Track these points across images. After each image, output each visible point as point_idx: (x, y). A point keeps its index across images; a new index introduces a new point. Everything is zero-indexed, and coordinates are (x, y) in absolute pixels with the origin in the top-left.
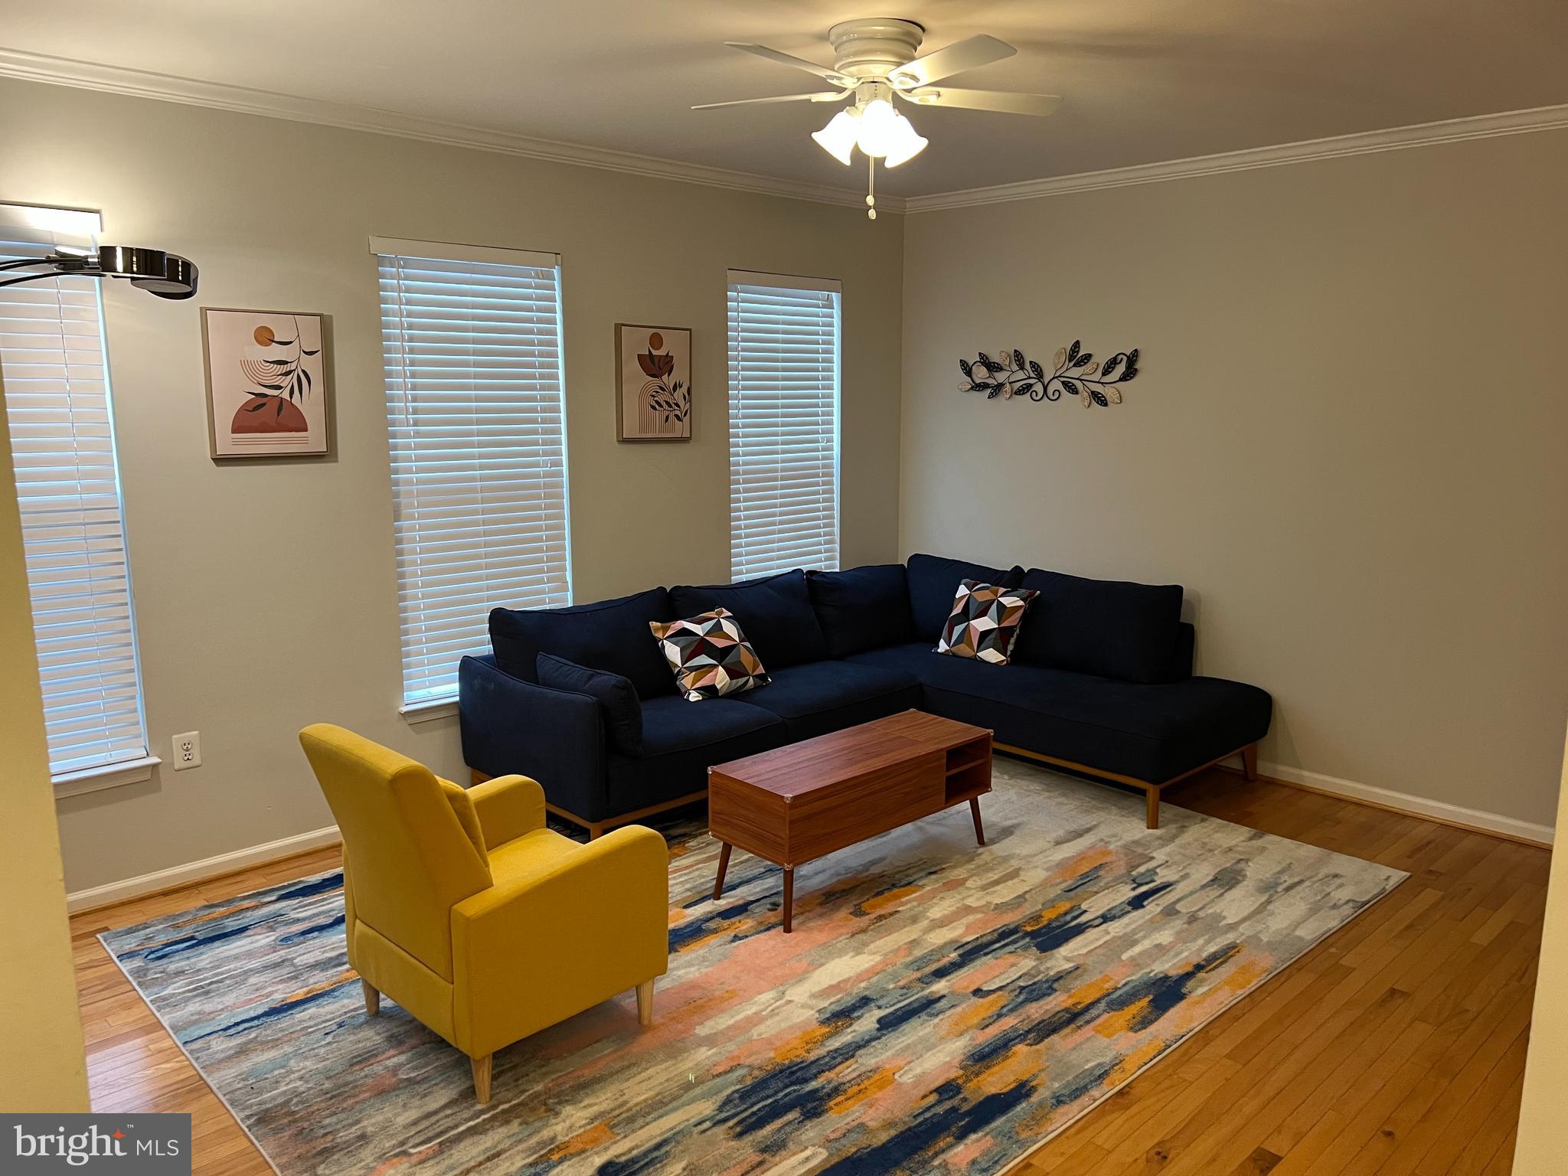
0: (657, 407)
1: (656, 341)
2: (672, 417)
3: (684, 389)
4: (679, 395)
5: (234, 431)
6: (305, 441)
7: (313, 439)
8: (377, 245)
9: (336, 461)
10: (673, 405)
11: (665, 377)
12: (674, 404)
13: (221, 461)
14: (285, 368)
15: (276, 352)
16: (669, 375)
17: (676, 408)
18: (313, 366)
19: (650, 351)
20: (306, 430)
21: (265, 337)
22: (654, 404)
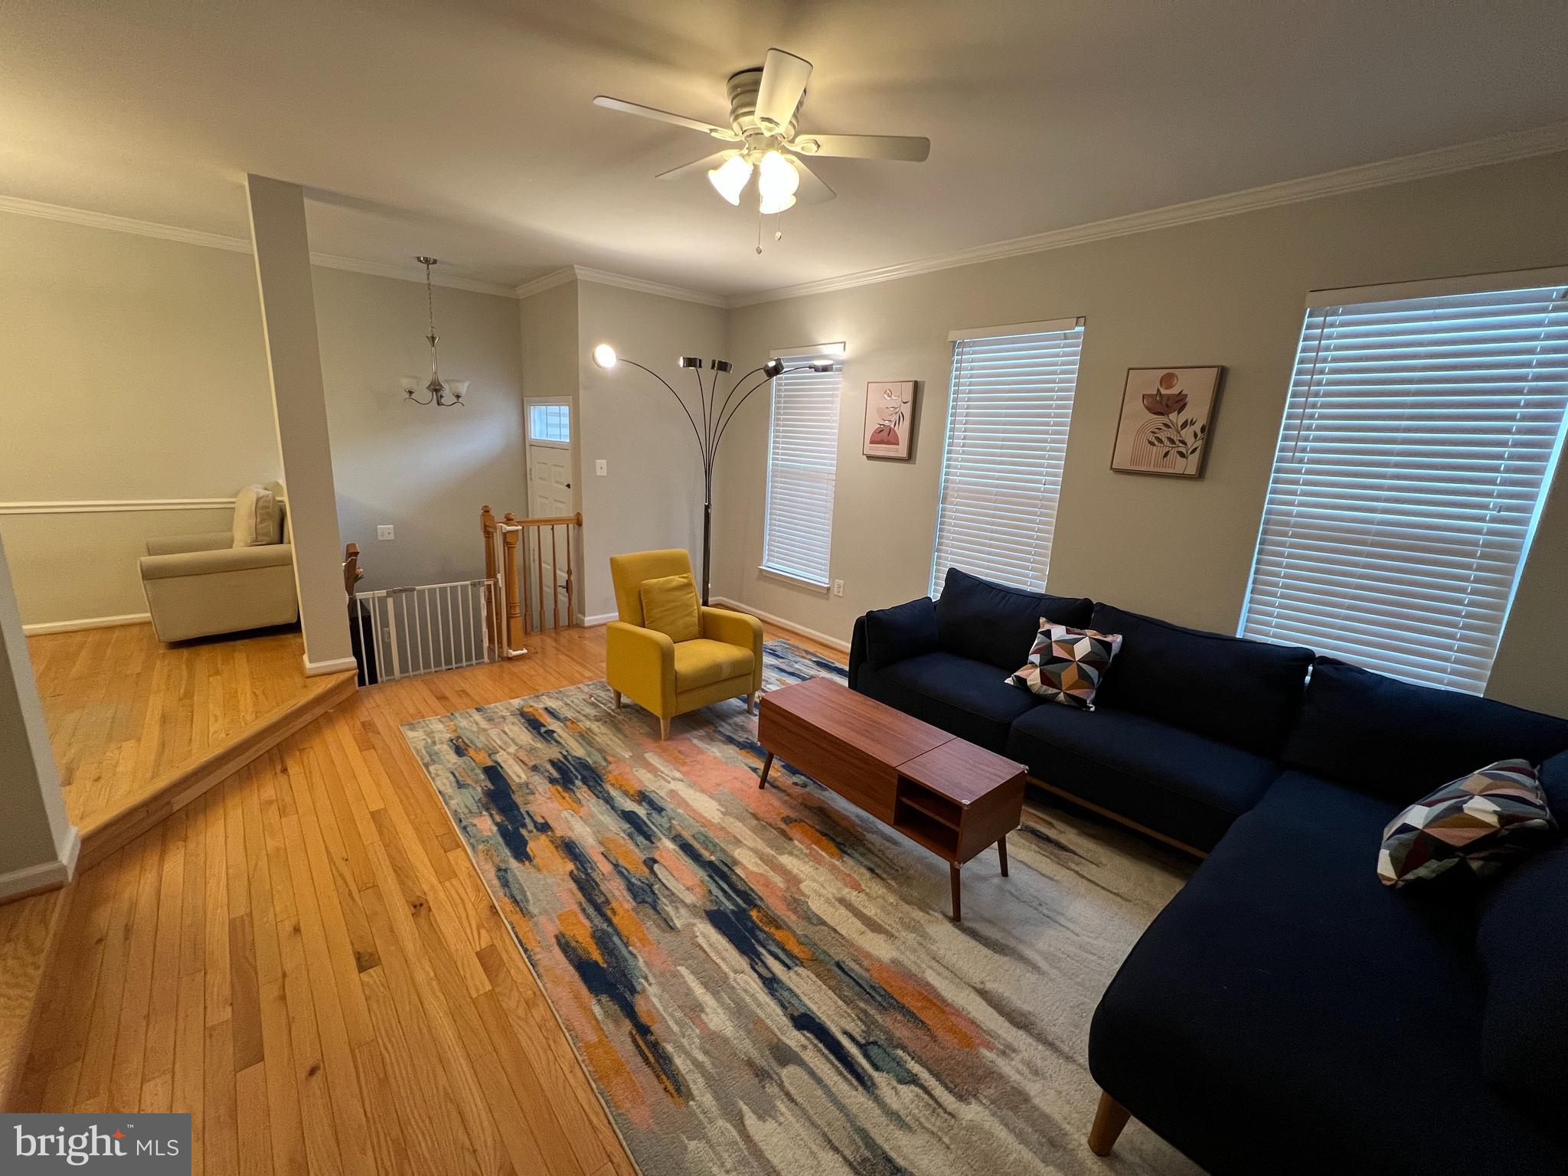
0: (1156, 443)
1: (1167, 380)
2: (1173, 453)
3: (1197, 427)
4: (1187, 434)
5: (872, 443)
6: (899, 451)
7: (903, 450)
8: (953, 335)
9: (915, 464)
10: (1177, 442)
11: (1173, 416)
12: (1180, 441)
13: (870, 457)
14: (895, 411)
15: (892, 403)
16: (1179, 413)
17: (1181, 445)
18: (908, 410)
19: (1158, 390)
20: (898, 444)
22: (1154, 440)
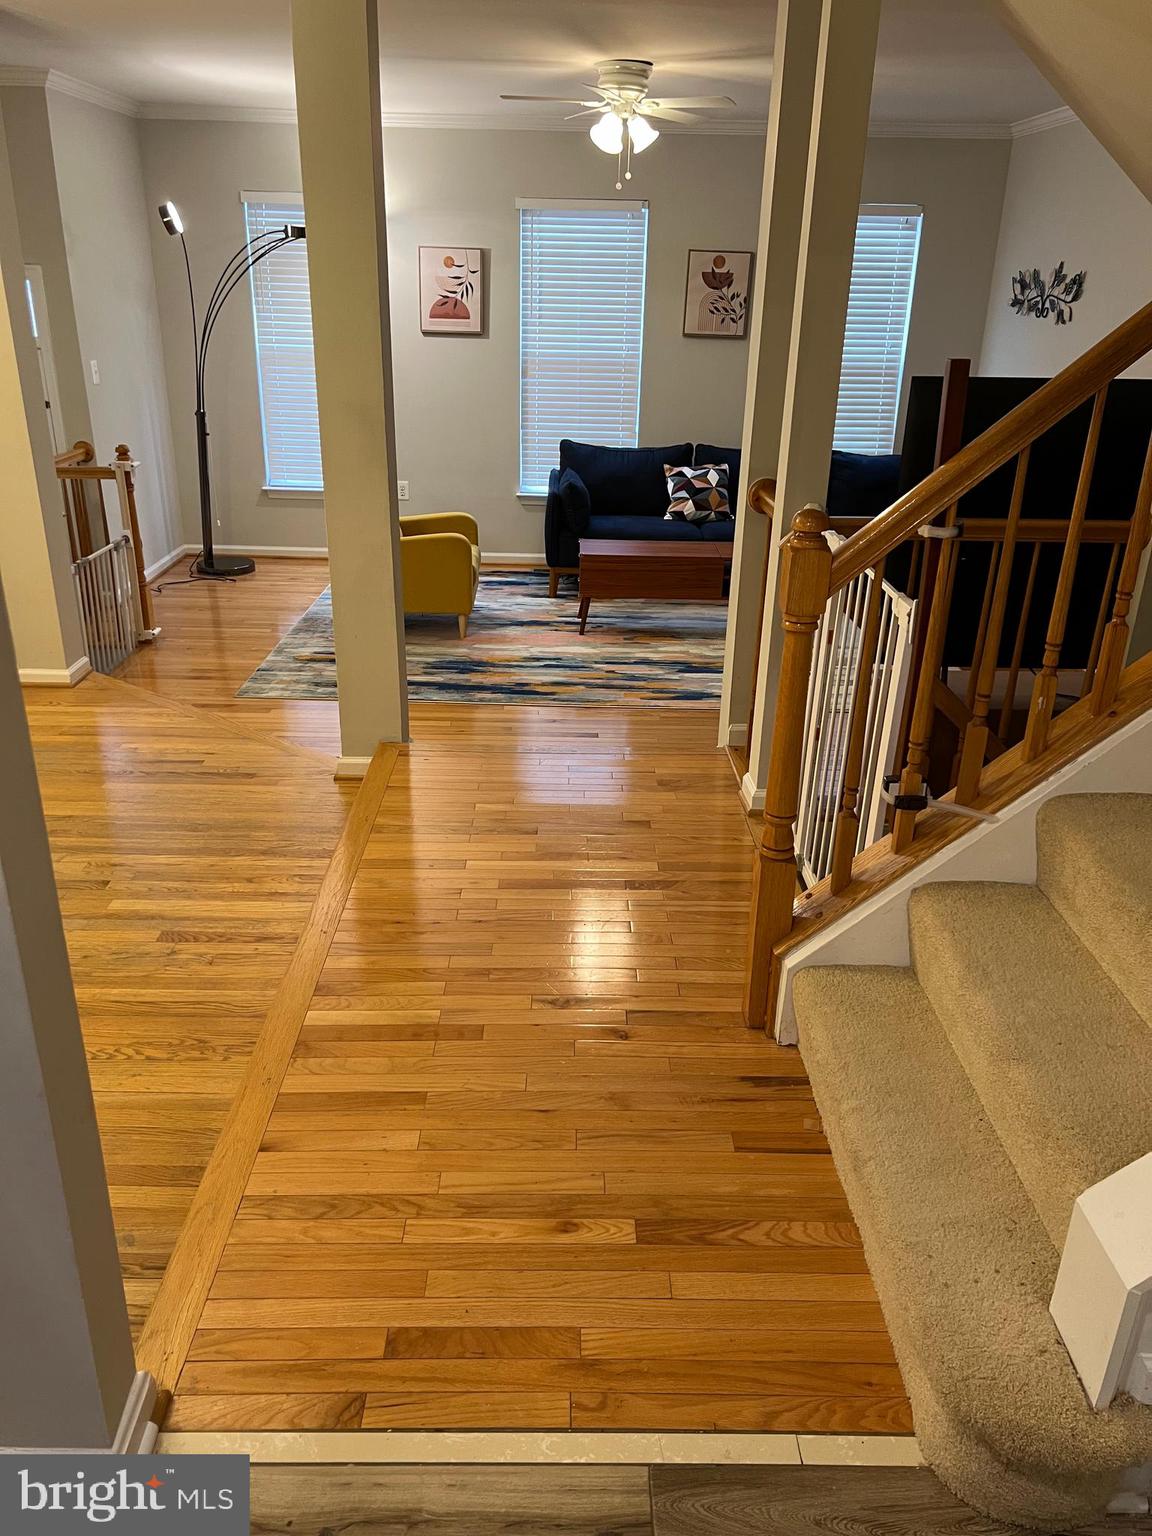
0: (715, 312)
1: (719, 262)
2: (727, 319)
3: (741, 299)
4: (735, 304)
5: (431, 317)
6: (468, 325)
7: (474, 324)
8: (519, 203)
9: (488, 338)
11: (724, 290)
12: (731, 310)
13: (426, 333)
14: (460, 281)
15: (455, 272)
16: (728, 288)
17: (732, 313)
18: (475, 280)
19: (713, 269)
20: (469, 318)
21: (449, 263)
22: (713, 309)
